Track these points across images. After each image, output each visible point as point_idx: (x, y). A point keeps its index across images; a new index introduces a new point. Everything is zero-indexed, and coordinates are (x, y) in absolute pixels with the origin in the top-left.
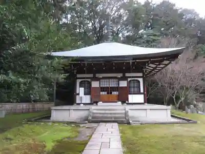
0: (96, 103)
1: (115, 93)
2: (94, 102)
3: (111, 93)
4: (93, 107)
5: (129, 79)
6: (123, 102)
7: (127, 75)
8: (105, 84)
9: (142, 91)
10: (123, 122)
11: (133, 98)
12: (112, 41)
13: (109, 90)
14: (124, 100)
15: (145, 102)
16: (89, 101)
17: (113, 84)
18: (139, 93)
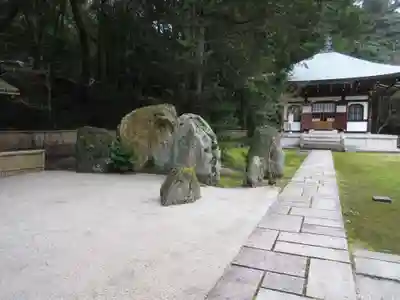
0: (307, 131)
1: (330, 120)
2: (304, 130)
3: (325, 120)
4: (304, 135)
5: (349, 104)
6: (340, 130)
7: (347, 98)
8: (319, 110)
9: (365, 118)
10: (337, 149)
11: (351, 126)
12: (330, 50)
13: (324, 117)
14: (342, 128)
15: (368, 131)
16: (298, 129)
17: (328, 109)
18: (362, 120)
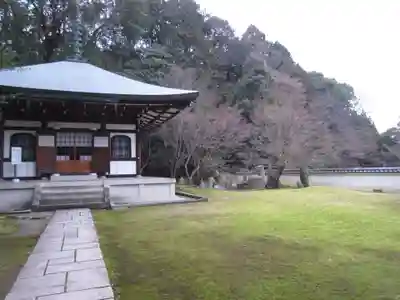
0: (48, 176)
1: (86, 158)
2: (42, 174)
3: (78, 158)
4: (42, 184)
5: (112, 135)
6: (100, 175)
7: (109, 126)
8: (66, 141)
9: (133, 155)
10: (99, 205)
11: (117, 167)
13: (74, 153)
14: (102, 171)
15: (138, 173)
16: (31, 174)
17: (82, 142)
18: (129, 158)
